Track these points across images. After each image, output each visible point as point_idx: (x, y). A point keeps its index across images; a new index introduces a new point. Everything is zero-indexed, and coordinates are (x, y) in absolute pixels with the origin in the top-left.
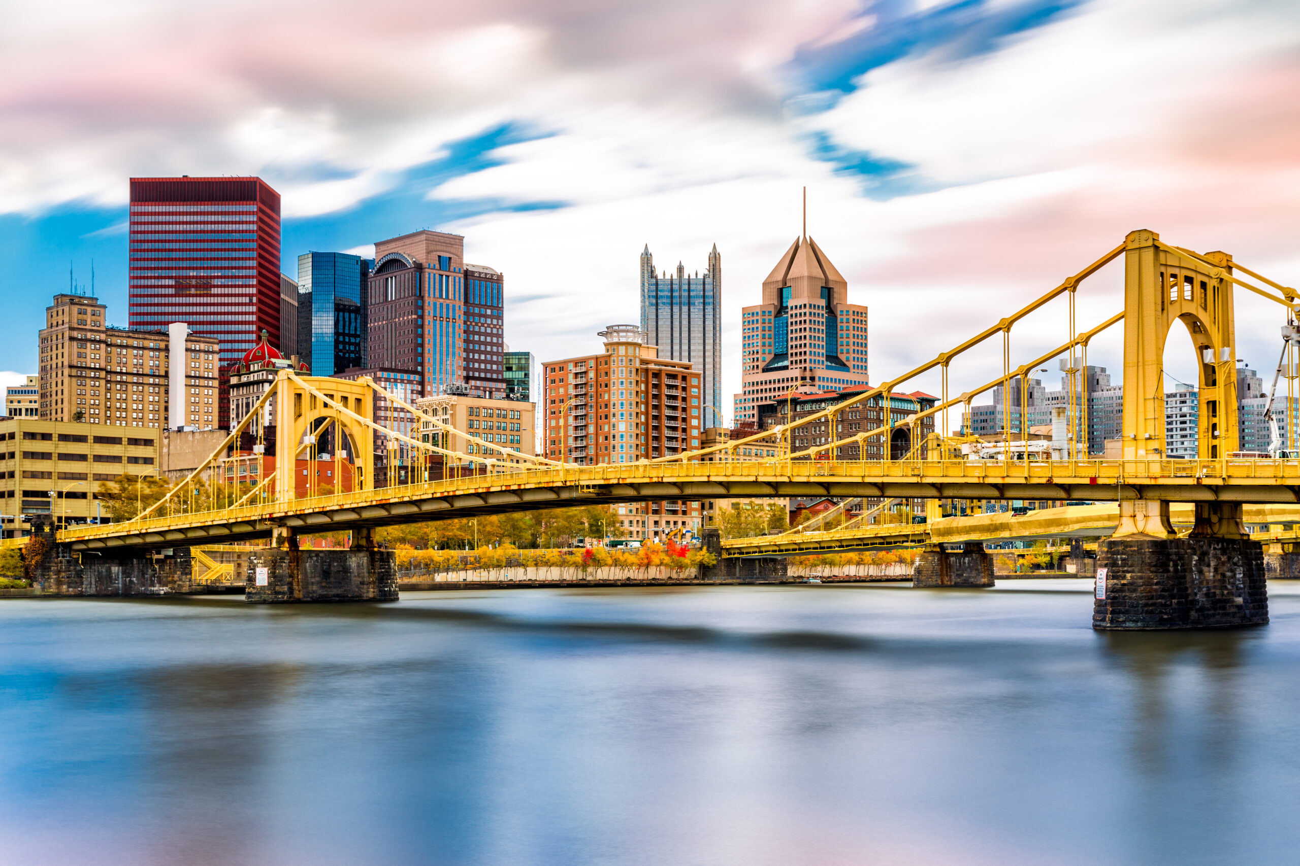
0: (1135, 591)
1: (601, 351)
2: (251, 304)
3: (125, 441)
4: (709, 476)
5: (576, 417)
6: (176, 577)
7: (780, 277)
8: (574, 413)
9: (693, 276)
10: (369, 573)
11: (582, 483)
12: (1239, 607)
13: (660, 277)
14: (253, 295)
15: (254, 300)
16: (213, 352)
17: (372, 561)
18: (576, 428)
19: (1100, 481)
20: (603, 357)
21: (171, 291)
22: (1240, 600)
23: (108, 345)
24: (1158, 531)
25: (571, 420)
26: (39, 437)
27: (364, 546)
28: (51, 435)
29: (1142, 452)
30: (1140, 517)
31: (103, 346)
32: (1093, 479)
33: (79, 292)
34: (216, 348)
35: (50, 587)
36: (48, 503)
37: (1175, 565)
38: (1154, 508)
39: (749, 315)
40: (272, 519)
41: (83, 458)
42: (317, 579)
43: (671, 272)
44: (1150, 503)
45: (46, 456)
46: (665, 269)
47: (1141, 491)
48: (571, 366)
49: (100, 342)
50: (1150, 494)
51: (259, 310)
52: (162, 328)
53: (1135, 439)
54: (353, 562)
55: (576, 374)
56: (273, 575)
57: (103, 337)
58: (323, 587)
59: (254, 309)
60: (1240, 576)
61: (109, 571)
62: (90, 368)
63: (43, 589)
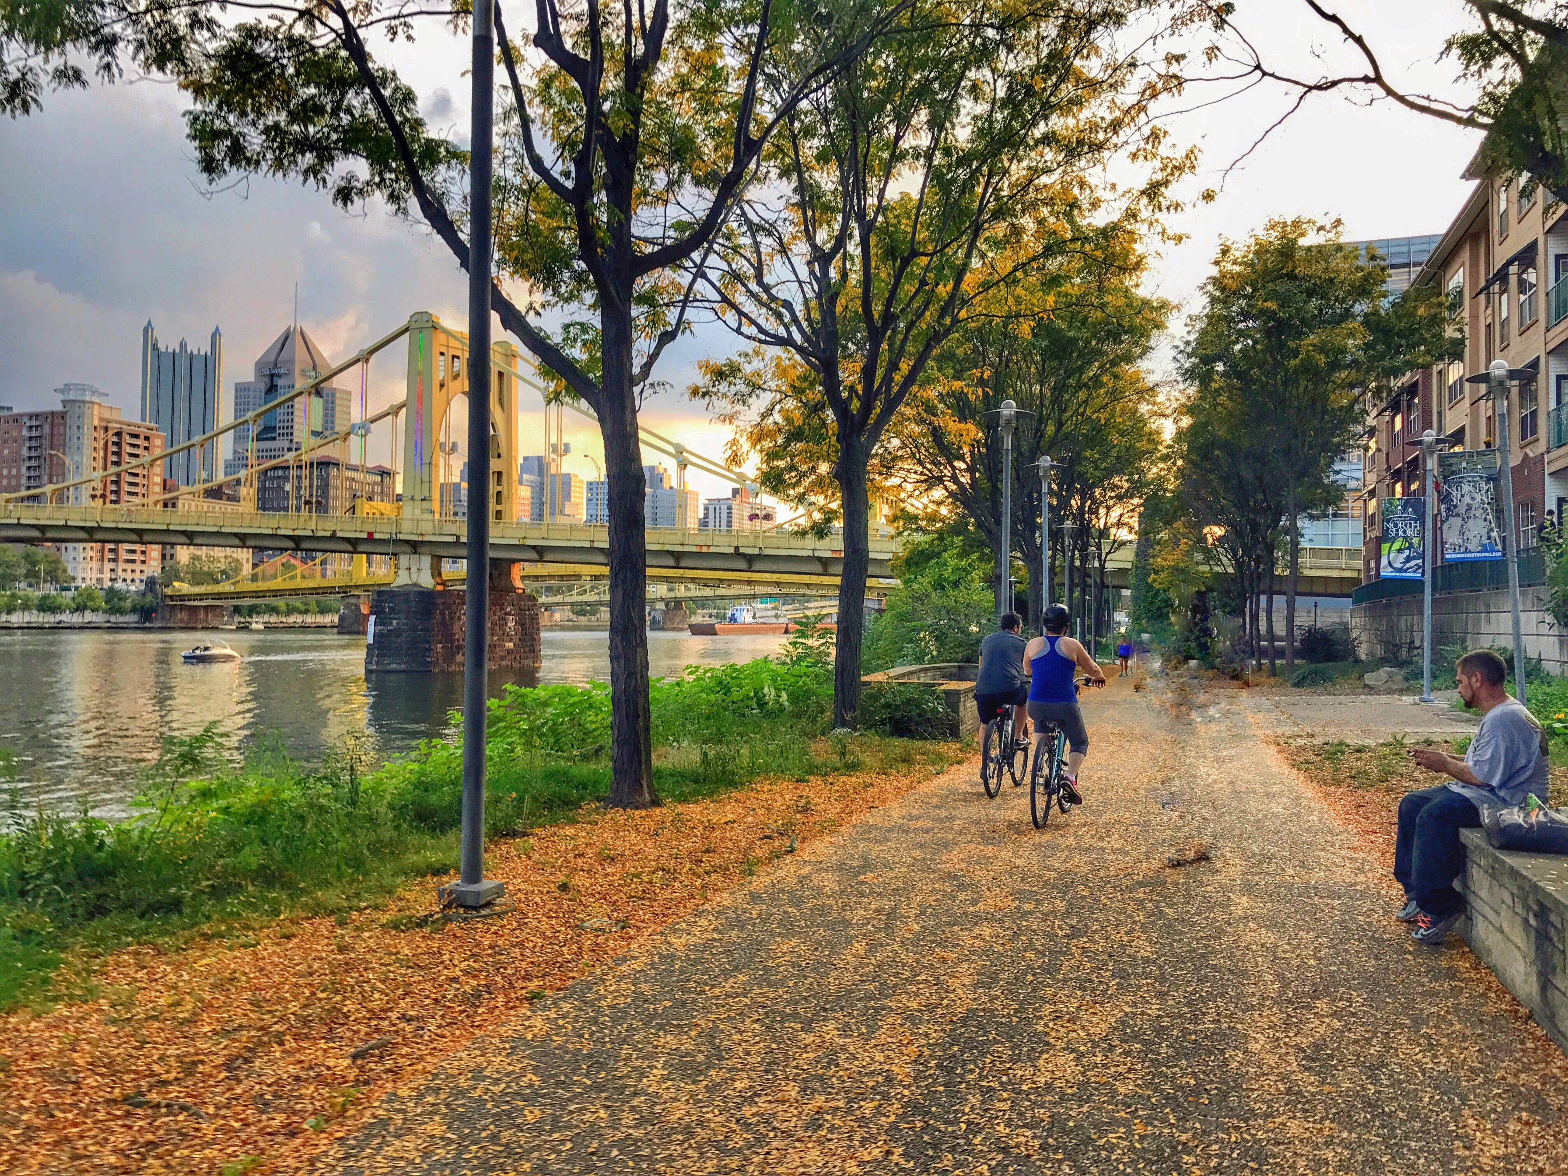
0: (400, 636)
1: (59, 407)
4: (19, 519)
5: (29, 468)
7: (272, 359)
8: (27, 464)
9: (195, 352)
12: (509, 652)
13: (163, 349)
18: (29, 478)
19: (376, 536)
20: (58, 413)
22: (511, 645)
24: (427, 581)
25: (24, 470)
29: (418, 512)
30: (414, 569)
32: (370, 534)
37: (443, 614)
38: (426, 561)
39: (241, 390)
43: (174, 346)
44: (423, 558)
46: (168, 343)
47: (415, 547)
48: (25, 419)
50: (423, 550)
53: (413, 498)
55: (31, 427)
60: (511, 624)
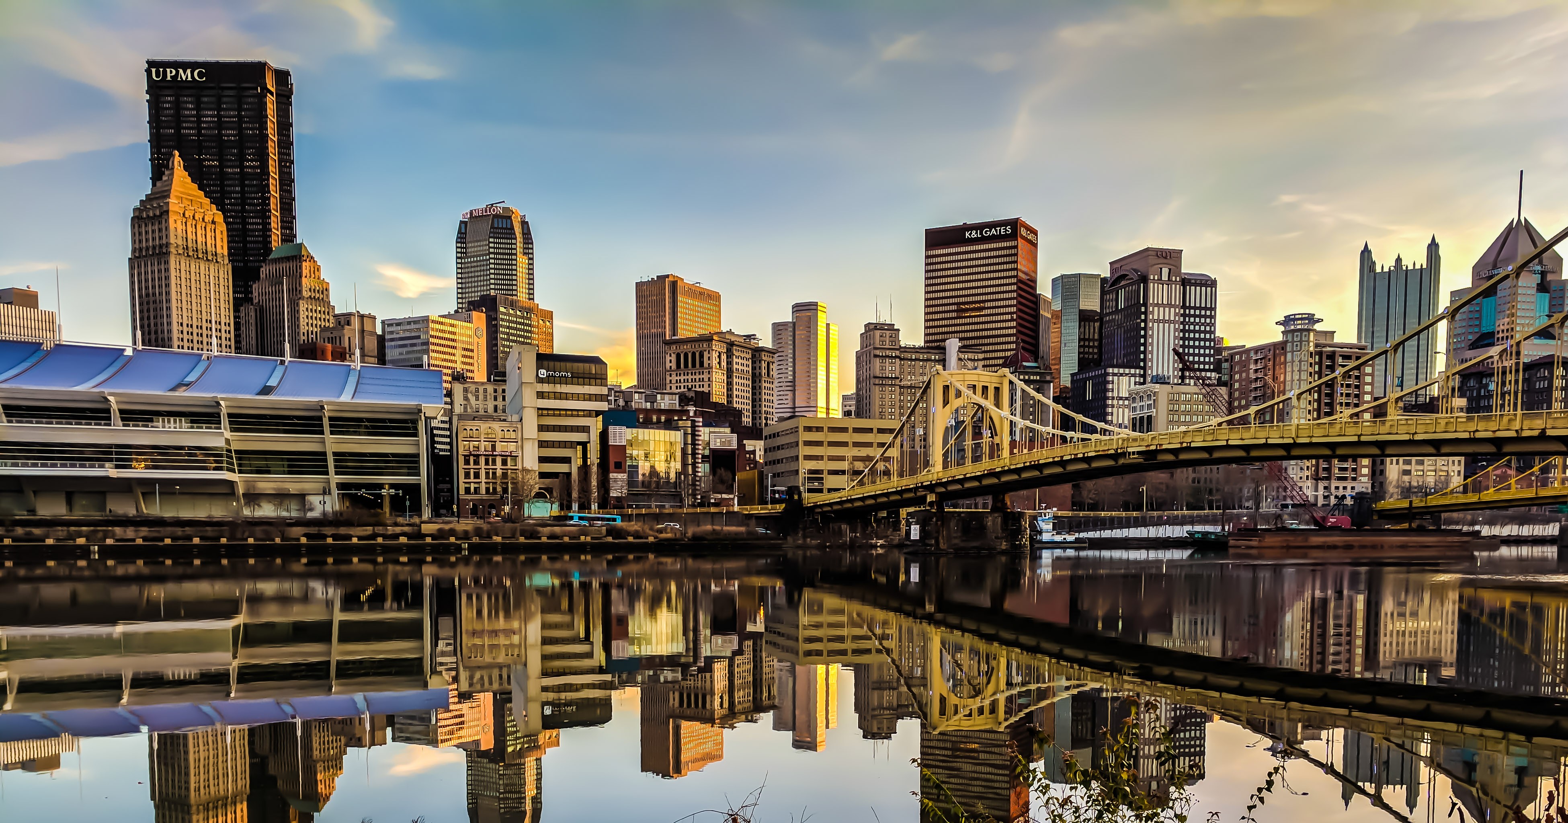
1: (1279, 338)
2: (1012, 320)
3: (875, 431)
4: (1227, 441)
6: (889, 533)
7: (1491, 258)
9: (1410, 267)
10: (1002, 529)
11: (1129, 450)
13: (1379, 270)
14: (1013, 313)
15: (1015, 316)
16: (978, 360)
17: (1005, 522)
20: (1280, 343)
21: (954, 315)
23: (901, 359)
26: (814, 429)
27: (999, 507)
28: (822, 428)
31: (898, 360)
33: (882, 321)
34: (981, 356)
35: (799, 540)
36: (822, 479)
39: (1457, 295)
40: (923, 487)
41: (845, 444)
42: (959, 534)
43: (1389, 264)
45: (819, 444)
48: (1252, 354)
49: (896, 357)
51: (1019, 324)
52: (942, 344)
54: (989, 521)
55: (1257, 360)
56: (922, 531)
57: (898, 353)
58: (963, 541)
59: (1014, 324)
61: (840, 528)
62: (888, 378)
63: (794, 541)
